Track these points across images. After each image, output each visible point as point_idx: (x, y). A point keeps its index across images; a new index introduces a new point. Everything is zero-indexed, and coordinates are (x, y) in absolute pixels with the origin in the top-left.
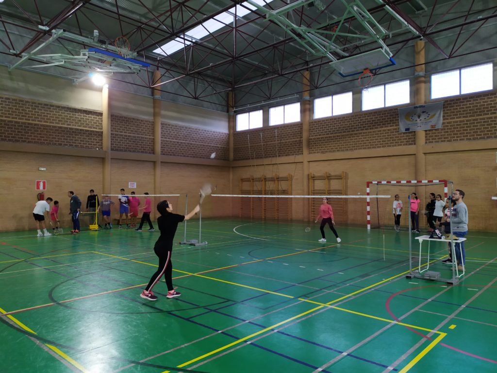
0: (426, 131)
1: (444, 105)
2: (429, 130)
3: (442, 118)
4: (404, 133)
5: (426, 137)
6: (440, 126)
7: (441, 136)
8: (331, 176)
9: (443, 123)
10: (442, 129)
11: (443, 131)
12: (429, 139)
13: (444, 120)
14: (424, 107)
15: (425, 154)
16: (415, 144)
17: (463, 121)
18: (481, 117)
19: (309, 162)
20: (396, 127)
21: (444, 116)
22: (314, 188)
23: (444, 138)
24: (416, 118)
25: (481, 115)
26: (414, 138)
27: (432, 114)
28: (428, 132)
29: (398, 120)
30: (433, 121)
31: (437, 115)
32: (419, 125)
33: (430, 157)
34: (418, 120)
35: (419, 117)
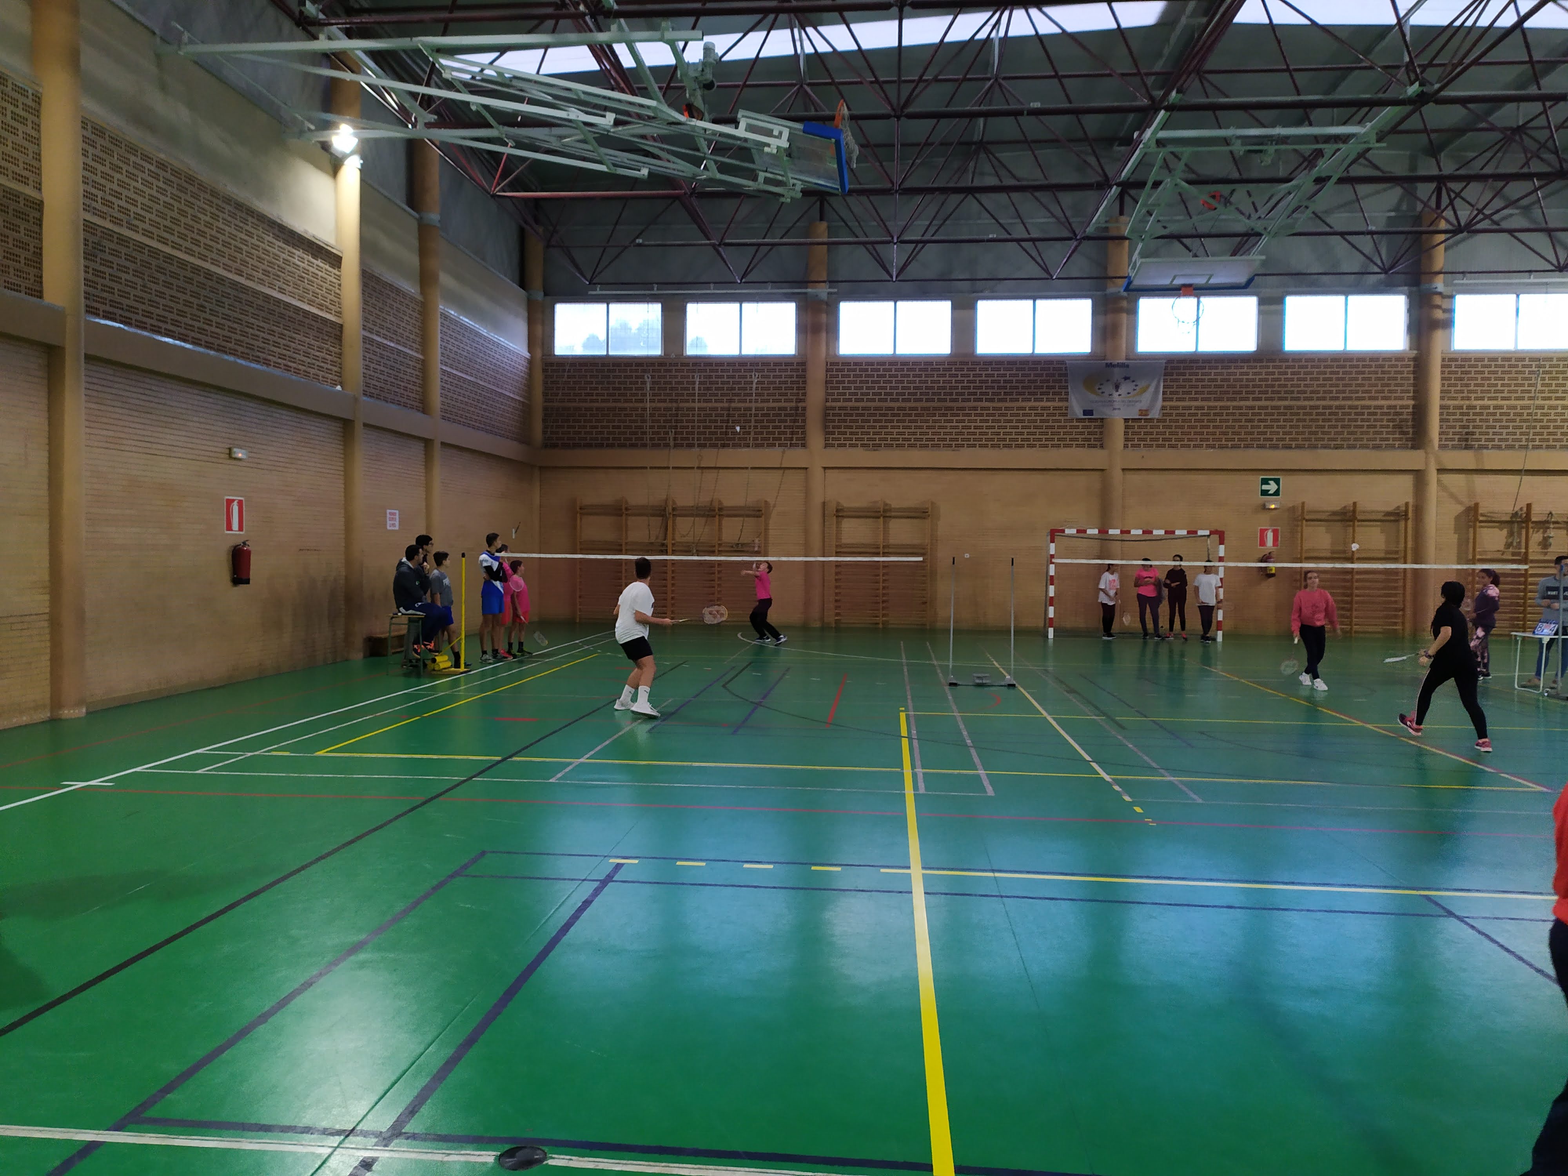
0: (1126, 420)
1: (1166, 368)
2: (1134, 420)
3: (1161, 396)
4: (1078, 420)
5: (1126, 433)
6: (1155, 414)
7: (1157, 433)
8: (890, 510)
9: (1163, 408)
10: (1159, 420)
11: (1161, 424)
12: (1133, 440)
13: (1164, 400)
14: (1128, 366)
15: (1123, 470)
16: (1102, 447)
17: (1202, 408)
18: (1235, 403)
19: (825, 468)
20: (1061, 404)
21: (1164, 393)
22: (838, 538)
23: (1164, 440)
24: (1109, 388)
25: (1234, 399)
26: (1101, 433)
27: (1142, 384)
28: (1130, 423)
29: (1066, 388)
30: (1145, 400)
31: (1152, 389)
32: (1116, 405)
33: (1136, 479)
34: (1116, 394)
35: (1117, 387)
